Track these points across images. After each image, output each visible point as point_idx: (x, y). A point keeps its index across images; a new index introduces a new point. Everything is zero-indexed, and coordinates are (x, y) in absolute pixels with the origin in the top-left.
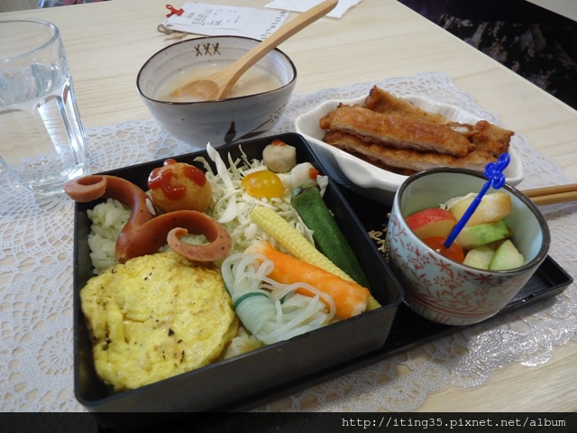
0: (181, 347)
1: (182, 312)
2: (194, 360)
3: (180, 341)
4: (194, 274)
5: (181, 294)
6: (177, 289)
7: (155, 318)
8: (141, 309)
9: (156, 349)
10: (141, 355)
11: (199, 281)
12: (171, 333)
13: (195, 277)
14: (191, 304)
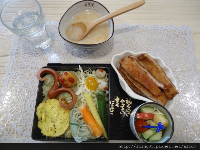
0: (56, 130)
1: (58, 120)
2: (57, 134)
3: (56, 128)
4: (64, 110)
5: (59, 115)
6: (59, 113)
7: (52, 119)
8: (50, 115)
9: (50, 128)
10: (47, 127)
11: (65, 113)
12: (54, 126)
13: (64, 111)
14: (61, 119)
